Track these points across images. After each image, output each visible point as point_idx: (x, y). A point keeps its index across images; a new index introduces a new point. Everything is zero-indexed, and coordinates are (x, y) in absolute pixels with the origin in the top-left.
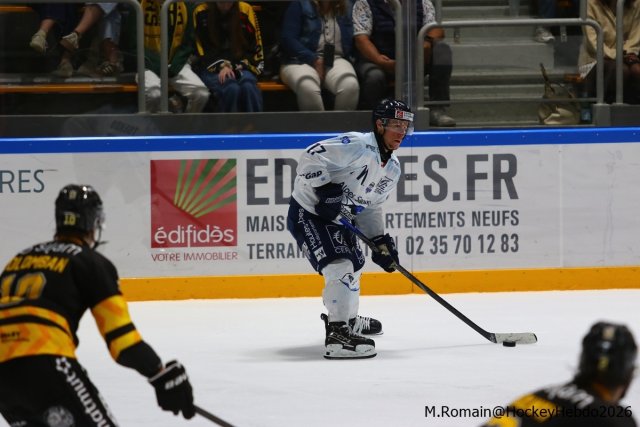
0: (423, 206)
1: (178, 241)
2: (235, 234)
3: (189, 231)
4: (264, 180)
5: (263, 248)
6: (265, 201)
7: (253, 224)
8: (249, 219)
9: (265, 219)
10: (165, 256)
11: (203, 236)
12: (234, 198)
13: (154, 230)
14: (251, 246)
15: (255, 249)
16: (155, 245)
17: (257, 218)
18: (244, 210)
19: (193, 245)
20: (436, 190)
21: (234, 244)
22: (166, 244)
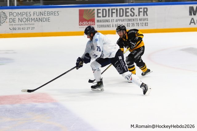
0: (130, 17)
1: (84, 24)
2: (95, 23)
3: (86, 23)
4: (100, 13)
5: (100, 26)
6: (100, 17)
7: (98, 21)
8: (97, 20)
9: (100, 20)
10: (82, 27)
11: (89, 23)
12: (94, 16)
13: (79, 23)
14: (98, 25)
15: (98, 26)
16: (79, 25)
17: (99, 20)
18: (96, 18)
19: (87, 25)
20: (132, 14)
21: (94, 25)
22: (82, 25)
